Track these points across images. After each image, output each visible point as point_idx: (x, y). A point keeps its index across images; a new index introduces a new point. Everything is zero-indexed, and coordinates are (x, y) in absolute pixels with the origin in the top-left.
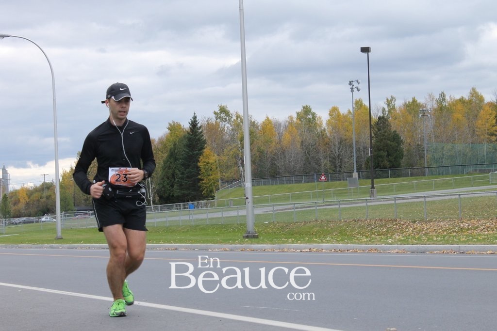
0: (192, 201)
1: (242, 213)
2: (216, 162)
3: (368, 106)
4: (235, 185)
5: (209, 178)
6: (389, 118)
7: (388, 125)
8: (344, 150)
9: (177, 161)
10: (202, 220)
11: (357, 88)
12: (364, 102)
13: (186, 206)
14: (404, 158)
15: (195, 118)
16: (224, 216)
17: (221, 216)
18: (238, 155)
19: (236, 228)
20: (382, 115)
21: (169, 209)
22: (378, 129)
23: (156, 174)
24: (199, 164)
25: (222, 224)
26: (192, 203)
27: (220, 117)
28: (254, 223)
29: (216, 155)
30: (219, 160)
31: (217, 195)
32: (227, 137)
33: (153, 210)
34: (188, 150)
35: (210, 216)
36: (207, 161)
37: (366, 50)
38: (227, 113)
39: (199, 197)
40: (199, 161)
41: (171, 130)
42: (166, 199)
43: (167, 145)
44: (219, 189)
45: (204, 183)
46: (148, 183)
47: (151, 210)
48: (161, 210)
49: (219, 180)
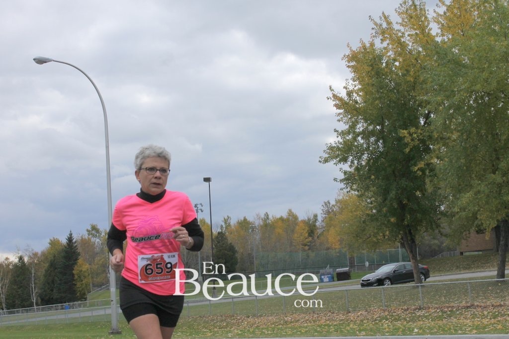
0: (68, 302)
1: (108, 311)
2: (88, 270)
3: (210, 223)
4: (104, 288)
5: (82, 283)
6: (226, 233)
7: (225, 239)
8: (191, 258)
9: (56, 270)
10: (75, 318)
11: (201, 210)
12: (206, 221)
13: (64, 307)
14: (238, 264)
15: (71, 234)
16: (94, 314)
17: (91, 315)
18: (106, 264)
19: (104, 325)
20: (220, 231)
21: (50, 309)
22: (218, 242)
23: (39, 281)
24: (74, 272)
25: (92, 322)
26: (69, 305)
27: (92, 234)
28: (118, 321)
29: (87, 264)
30: (91, 269)
31: (89, 296)
32: (97, 250)
33: (36, 311)
34: (64, 261)
35: (83, 315)
36: (80, 269)
37: (207, 180)
38: (97, 231)
39: (73, 299)
40: (74, 270)
41: (52, 245)
42: (47, 301)
43: (48, 257)
44: (91, 292)
45: (78, 288)
46: (32, 289)
47: (34, 311)
48: (43, 310)
49: (91, 284)
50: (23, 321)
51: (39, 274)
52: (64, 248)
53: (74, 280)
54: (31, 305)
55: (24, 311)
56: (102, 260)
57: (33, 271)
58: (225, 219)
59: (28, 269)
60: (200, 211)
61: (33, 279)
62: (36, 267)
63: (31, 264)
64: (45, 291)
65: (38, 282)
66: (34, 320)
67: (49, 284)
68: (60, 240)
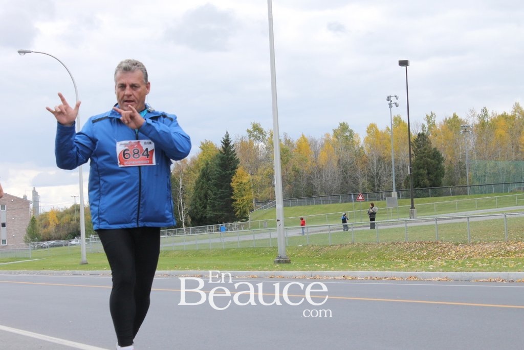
1: (274, 235)
2: (249, 182)
3: (407, 122)
4: (269, 206)
5: (242, 198)
6: (429, 135)
7: (428, 142)
9: (210, 182)
10: (233, 242)
11: (396, 104)
12: (402, 119)
14: (445, 176)
15: (227, 136)
16: (256, 238)
17: (253, 239)
18: (272, 174)
19: (269, 252)
20: (422, 132)
21: (202, 231)
22: (418, 146)
24: (232, 184)
25: (254, 248)
27: (253, 136)
29: (249, 175)
30: (253, 180)
31: (250, 216)
32: (261, 156)
33: (185, 233)
34: (220, 170)
36: (240, 181)
37: (404, 63)
38: (261, 131)
39: (232, 218)
40: (232, 181)
41: (203, 150)
42: (199, 220)
43: (199, 165)
44: (253, 210)
45: (237, 204)
46: (180, 204)
47: (183, 232)
48: (193, 232)
49: (254, 200)
50: (169, 245)
51: (188, 186)
52: (219, 154)
53: (232, 195)
54: (179, 225)
55: (170, 233)
56: (267, 170)
57: (181, 183)
58: (427, 116)
59: (174, 179)
60: (394, 105)
61: (181, 194)
62: (185, 178)
63: (178, 173)
64: (196, 208)
65: (187, 196)
66: (182, 244)
67: (200, 199)
68: (215, 144)
